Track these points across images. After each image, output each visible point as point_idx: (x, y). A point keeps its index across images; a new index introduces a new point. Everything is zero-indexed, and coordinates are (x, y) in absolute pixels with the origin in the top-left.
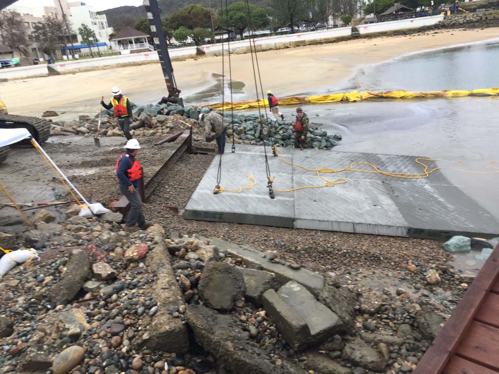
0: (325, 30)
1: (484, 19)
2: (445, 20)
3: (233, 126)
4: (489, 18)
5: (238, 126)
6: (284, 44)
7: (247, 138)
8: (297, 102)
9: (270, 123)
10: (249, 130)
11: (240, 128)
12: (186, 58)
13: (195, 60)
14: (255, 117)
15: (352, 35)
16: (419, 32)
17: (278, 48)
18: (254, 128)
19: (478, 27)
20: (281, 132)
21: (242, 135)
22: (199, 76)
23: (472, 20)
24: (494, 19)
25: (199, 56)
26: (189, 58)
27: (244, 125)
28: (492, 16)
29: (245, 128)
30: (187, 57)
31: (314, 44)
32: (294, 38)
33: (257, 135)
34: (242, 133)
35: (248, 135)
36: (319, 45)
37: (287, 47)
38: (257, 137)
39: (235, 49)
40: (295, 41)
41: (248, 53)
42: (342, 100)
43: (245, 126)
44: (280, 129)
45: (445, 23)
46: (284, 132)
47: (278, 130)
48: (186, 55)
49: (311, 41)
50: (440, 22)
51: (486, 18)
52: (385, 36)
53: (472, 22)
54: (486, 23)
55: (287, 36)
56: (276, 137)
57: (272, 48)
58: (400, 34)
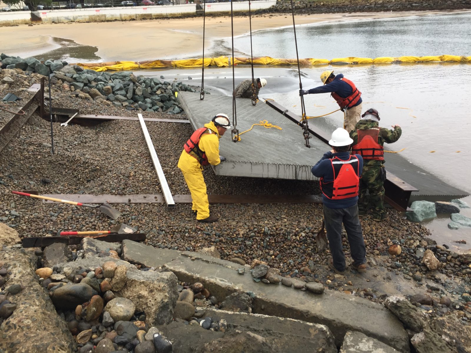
0: (171, 5)
1: (309, 6)
2: (277, 5)
3: (97, 85)
4: (313, 6)
5: (104, 85)
6: (130, 16)
7: (117, 99)
8: (162, 65)
9: (144, 82)
10: (118, 90)
11: (106, 87)
12: (19, 24)
13: (29, 26)
14: (122, 76)
15: (197, 12)
16: (256, 14)
17: (124, 19)
18: (125, 87)
19: (305, 13)
20: (159, 92)
21: (109, 95)
22: (38, 40)
23: (300, 7)
24: (316, 7)
25: (34, 23)
26: (22, 23)
27: (110, 84)
28: (315, 4)
29: (113, 87)
30: (20, 22)
31: (160, 18)
32: (139, 10)
33: (130, 95)
34: (109, 93)
35: (117, 95)
36: (166, 20)
37: (134, 20)
38: (130, 98)
39: (77, 18)
40: (141, 13)
41: (91, 22)
42: (210, 65)
43: (112, 84)
44: (157, 89)
45: (278, 8)
46: (162, 93)
47: (155, 89)
48: (18, 20)
49: (157, 15)
50: (273, 6)
51: (311, 5)
52: (227, 15)
53: (299, 8)
54: (311, 10)
55: (132, 8)
56: (154, 98)
57: (118, 19)
58: (240, 15)
